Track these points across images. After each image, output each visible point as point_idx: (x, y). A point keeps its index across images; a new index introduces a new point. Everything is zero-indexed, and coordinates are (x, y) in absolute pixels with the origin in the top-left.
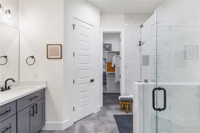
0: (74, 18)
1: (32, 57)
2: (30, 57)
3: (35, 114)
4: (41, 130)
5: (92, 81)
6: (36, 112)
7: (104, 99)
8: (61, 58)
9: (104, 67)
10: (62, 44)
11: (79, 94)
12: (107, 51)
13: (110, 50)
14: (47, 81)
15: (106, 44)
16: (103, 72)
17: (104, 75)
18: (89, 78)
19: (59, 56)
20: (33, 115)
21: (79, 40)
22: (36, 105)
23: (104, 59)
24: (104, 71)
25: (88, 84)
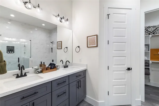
0: (109, 8)
1: (79, 47)
2: (78, 47)
3: (79, 87)
4: (83, 100)
5: (129, 69)
6: (80, 86)
7: (146, 93)
8: (97, 46)
9: (146, 54)
10: (98, 34)
11: (113, 80)
12: (151, 36)
13: (157, 33)
14: (87, 65)
15: (149, 27)
16: (145, 60)
17: (147, 64)
18: (125, 66)
19: (95, 45)
20: (78, 88)
21: (113, 28)
22: (80, 81)
23: (147, 45)
24: (147, 59)
25: (124, 72)
